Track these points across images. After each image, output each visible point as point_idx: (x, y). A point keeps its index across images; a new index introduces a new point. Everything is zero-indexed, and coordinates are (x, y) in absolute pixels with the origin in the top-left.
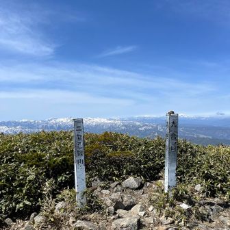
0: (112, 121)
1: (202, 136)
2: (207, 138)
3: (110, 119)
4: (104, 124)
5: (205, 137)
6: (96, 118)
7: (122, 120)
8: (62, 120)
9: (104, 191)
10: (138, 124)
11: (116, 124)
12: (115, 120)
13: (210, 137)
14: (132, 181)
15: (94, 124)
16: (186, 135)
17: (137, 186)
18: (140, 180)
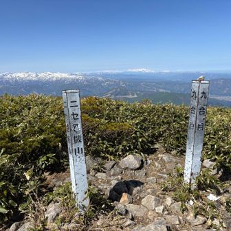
0: (73, 77)
1: (161, 90)
2: (166, 93)
3: (72, 74)
4: (65, 79)
5: (165, 91)
6: (56, 72)
7: (85, 75)
8: (18, 75)
9: (100, 175)
10: (100, 79)
11: (77, 80)
12: (76, 75)
13: (169, 91)
14: (131, 160)
15: (54, 79)
16: (147, 90)
17: (138, 166)
18: (140, 158)
